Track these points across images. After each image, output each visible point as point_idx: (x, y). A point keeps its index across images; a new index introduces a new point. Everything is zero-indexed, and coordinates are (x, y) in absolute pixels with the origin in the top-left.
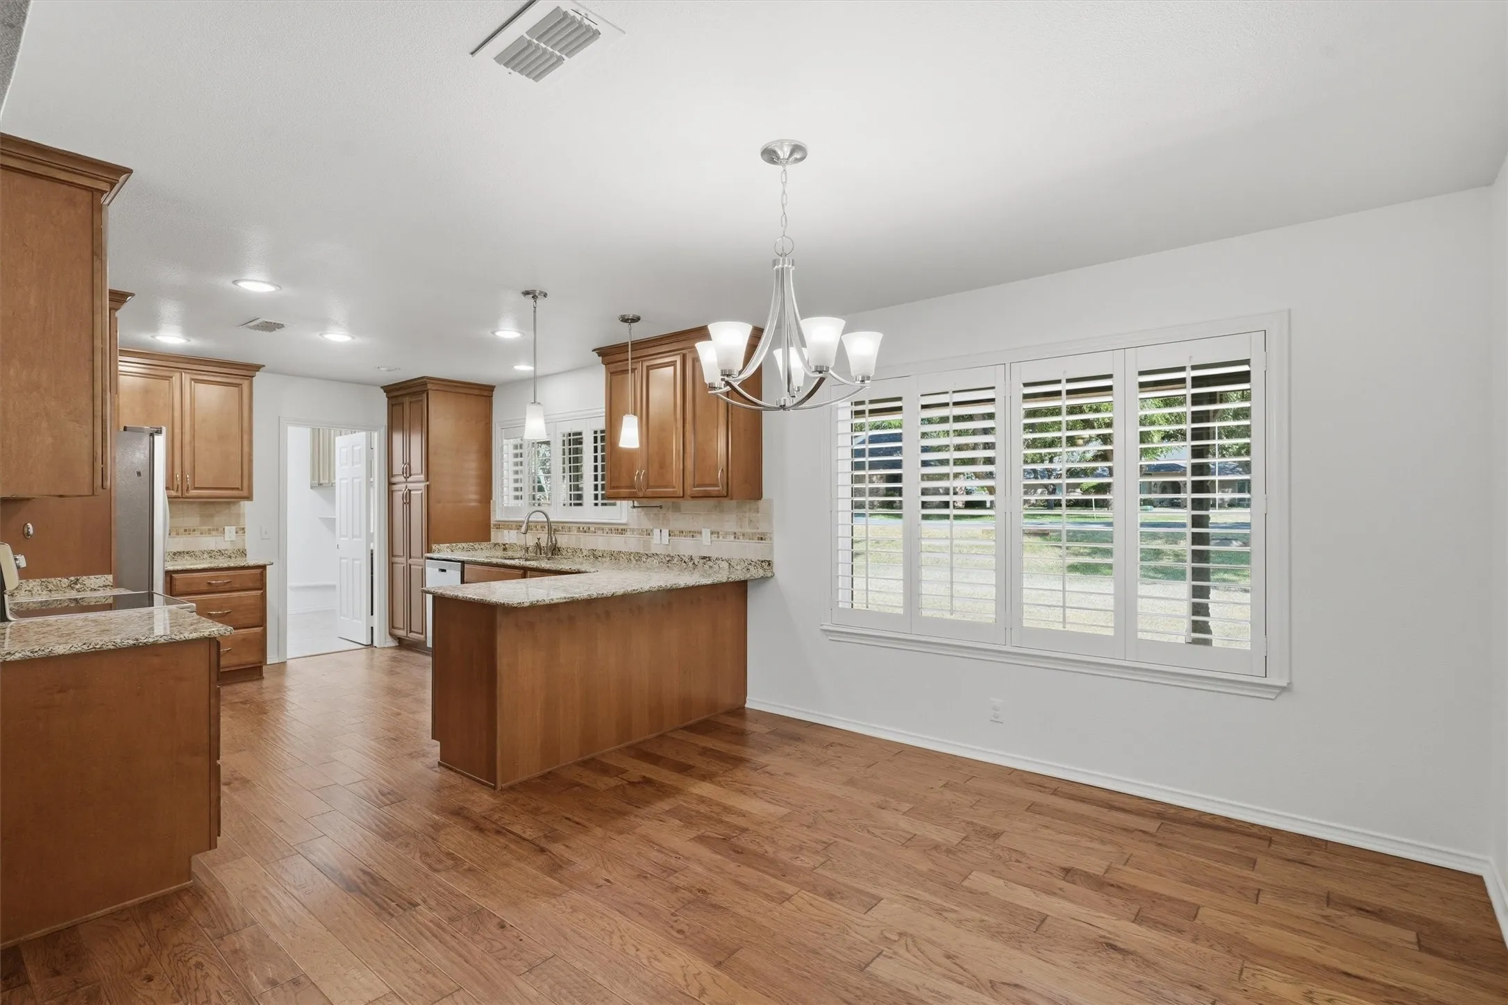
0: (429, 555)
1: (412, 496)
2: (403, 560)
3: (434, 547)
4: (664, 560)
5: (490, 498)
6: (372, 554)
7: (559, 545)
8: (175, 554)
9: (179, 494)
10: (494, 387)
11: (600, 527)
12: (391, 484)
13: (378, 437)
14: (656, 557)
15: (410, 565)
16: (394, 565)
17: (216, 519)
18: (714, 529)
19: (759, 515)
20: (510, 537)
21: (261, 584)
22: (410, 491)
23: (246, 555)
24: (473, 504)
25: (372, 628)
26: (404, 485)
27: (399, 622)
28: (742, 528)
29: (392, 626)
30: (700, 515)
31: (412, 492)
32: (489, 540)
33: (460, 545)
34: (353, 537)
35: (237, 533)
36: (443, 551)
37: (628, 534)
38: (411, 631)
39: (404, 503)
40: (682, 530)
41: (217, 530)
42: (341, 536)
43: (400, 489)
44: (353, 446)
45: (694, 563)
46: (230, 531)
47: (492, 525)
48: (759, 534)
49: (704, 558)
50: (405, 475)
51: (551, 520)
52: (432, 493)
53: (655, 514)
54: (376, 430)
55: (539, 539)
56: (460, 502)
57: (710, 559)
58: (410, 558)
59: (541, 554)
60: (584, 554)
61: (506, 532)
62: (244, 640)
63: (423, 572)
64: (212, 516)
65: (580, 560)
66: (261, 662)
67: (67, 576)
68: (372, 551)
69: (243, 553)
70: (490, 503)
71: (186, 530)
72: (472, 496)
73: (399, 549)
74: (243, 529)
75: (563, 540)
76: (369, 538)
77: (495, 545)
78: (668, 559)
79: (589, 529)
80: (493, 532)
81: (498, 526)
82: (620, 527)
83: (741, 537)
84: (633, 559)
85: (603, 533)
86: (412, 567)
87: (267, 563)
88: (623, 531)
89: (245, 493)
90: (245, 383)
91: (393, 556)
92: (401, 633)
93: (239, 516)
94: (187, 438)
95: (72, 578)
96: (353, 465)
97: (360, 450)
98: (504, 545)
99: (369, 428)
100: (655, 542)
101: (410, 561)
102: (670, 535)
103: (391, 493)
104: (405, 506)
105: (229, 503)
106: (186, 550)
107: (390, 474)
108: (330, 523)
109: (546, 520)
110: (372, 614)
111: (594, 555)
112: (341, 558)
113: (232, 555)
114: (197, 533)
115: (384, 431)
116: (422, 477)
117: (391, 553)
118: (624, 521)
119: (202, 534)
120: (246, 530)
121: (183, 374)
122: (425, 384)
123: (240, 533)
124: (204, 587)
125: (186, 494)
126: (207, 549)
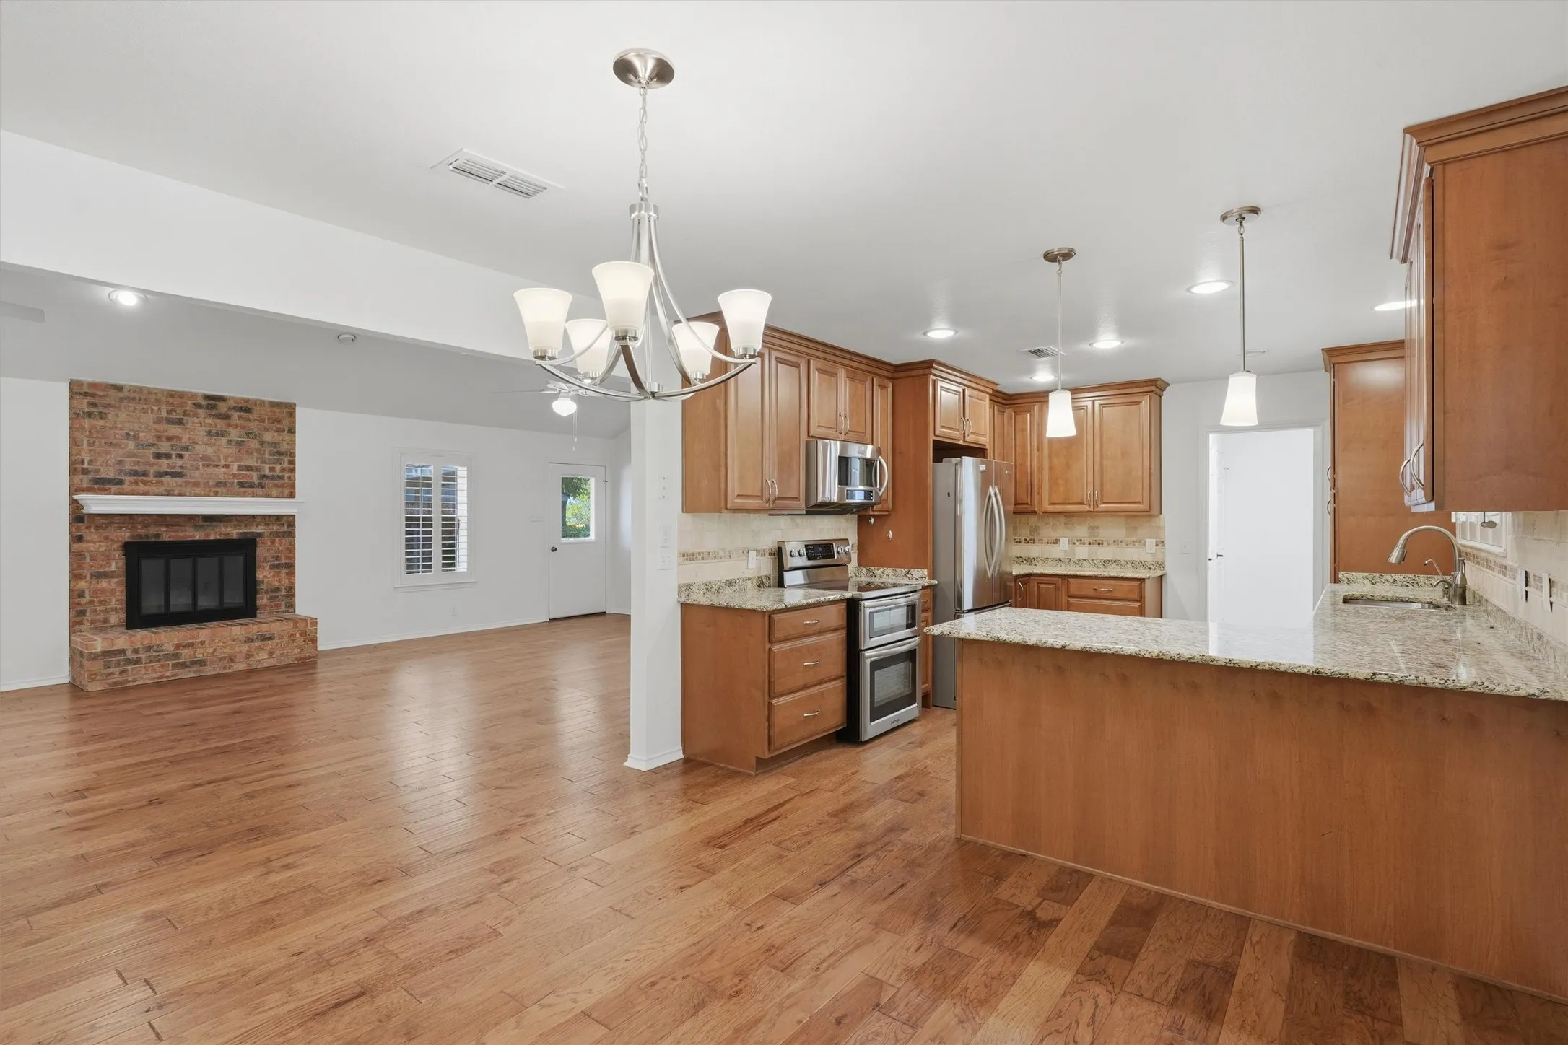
3: (1342, 575)
8: (1105, 562)
9: (1091, 508)
17: (1140, 532)
21: (1139, 597)
23: (1164, 567)
35: (1157, 545)
41: (1140, 542)
46: (1150, 542)
54: (1318, 425)
64: (1136, 528)
67: (904, 568)
69: (1161, 566)
71: (1114, 541)
74: (1163, 541)
89: (1156, 509)
90: (1155, 401)
93: (1160, 528)
95: (906, 570)
113: (1151, 566)
114: (1124, 544)
119: (1127, 545)
120: (1166, 542)
121: (1094, 401)
123: (1160, 545)
124: (1091, 593)
125: (1096, 509)
126: (1130, 559)
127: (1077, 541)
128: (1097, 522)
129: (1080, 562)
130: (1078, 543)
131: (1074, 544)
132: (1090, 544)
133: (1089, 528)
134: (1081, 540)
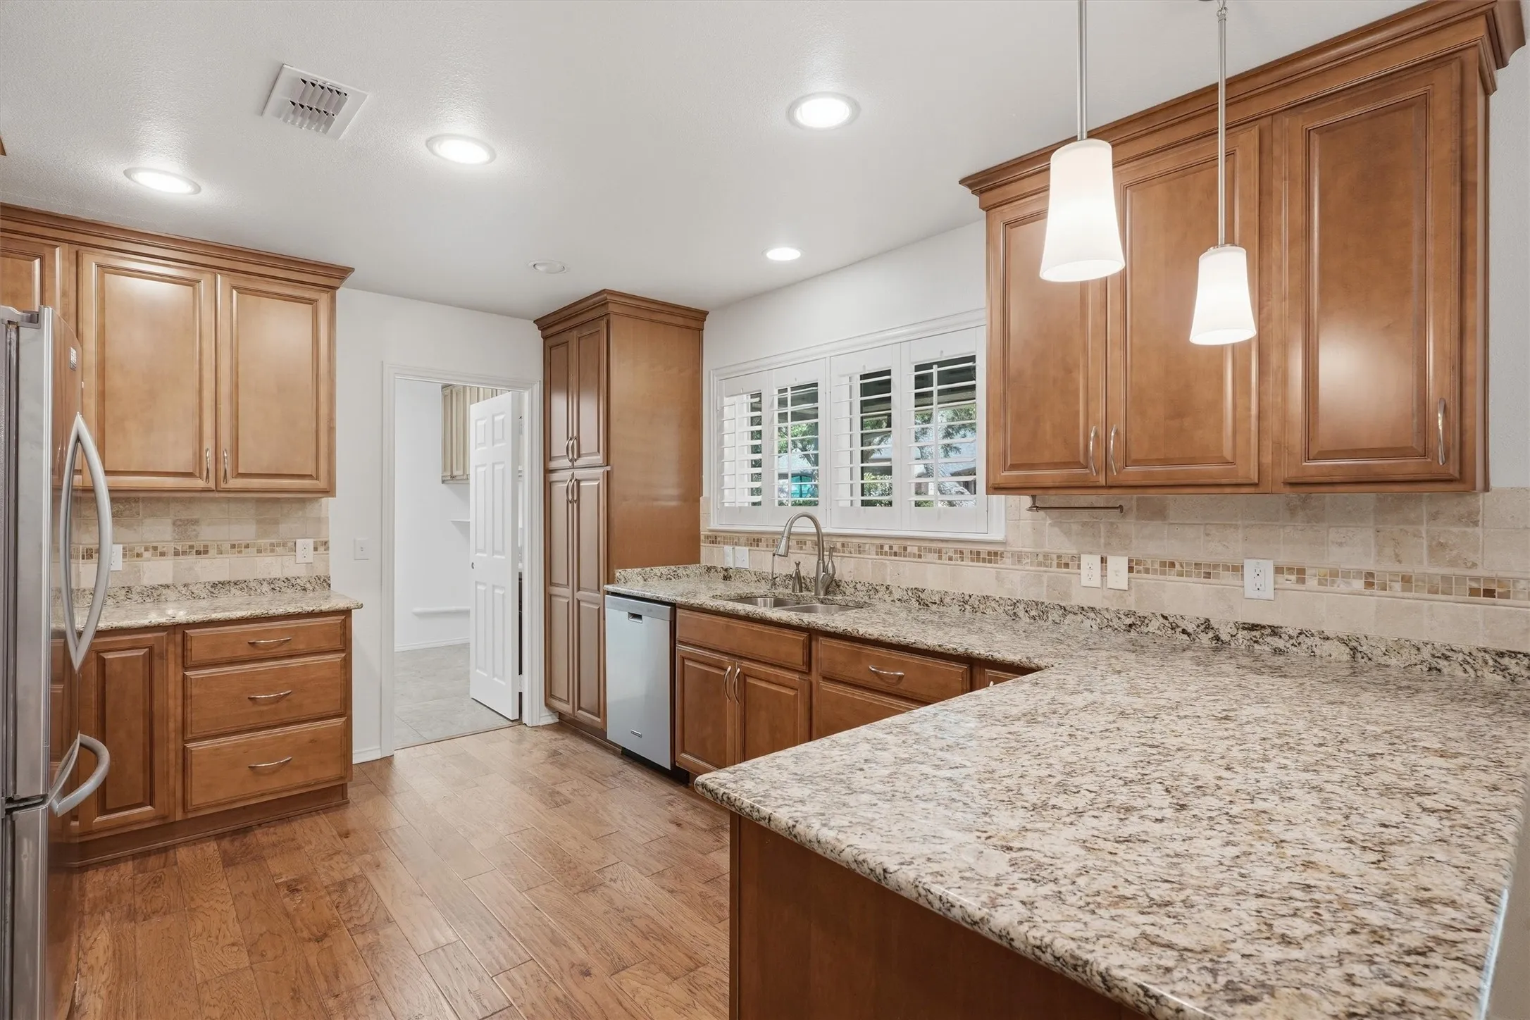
0: (611, 588)
1: (583, 492)
2: (566, 592)
3: (619, 573)
4: (1115, 623)
5: (699, 491)
6: (520, 579)
7: (837, 577)
8: (214, 585)
9: (212, 485)
10: (705, 313)
11: (933, 548)
12: (548, 471)
13: (531, 398)
14: (1092, 615)
15: (579, 601)
16: (553, 599)
17: (284, 528)
18: (1284, 560)
19: (1479, 530)
20: (736, 557)
21: (344, 643)
22: (578, 481)
23: (329, 585)
24: (673, 504)
25: (520, 694)
26: (568, 474)
27: (561, 689)
28: (1400, 562)
29: (549, 693)
30: (1236, 527)
31: (582, 484)
32: (699, 562)
33: (658, 570)
34: (494, 552)
35: (316, 549)
36: (632, 580)
37: (1007, 561)
38: (580, 708)
39: (568, 501)
40: (1168, 559)
41: (284, 545)
42: (477, 551)
43: (562, 480)
44: (493, 417)
45: (1217, 638)
46: (305, 546)
47: (702, 538)
48: (1472, 579)
49: (1253, 627)
50: (571, 457)
51: (824, 531)
52: (615, 486)
53: (1084, 524)
54: (526, 389)
55: (798, 564)
56: (656, 500)
57: (1275, 631)
58: (579, 589)
59: (801, 591)
60: (896, 596)
61: (728, 549)
62: (312, 741)
63: (601, 615)
64: (276, 522)
65: (888, 606)
66: (342, 778)
68: (520, 574)
69: (325, 582)
70: (699, 501)
71: (233, 546)
72: (668, 490)
73: (560, 574)
74: (326, 543)
75: (845, 568)
76: (517, 554)
77: (709, 569)
78: (1128, 621)
79: (905, 549)
80: (705, 549)
81: (714, 539)
82: (984, 548)
83: (1398, 586)
84: (1021, 613)
85: (940, 558)
86: (582, 604)
87: (352, 606)
88: (993, 556)
89: (322, 484)
90: (323, 299)
91: (551, 584)
92: (566, 708)
93: (319, 520)
94: (225, 389)
96: (493, 444)
97: (503, 420)
98: (726, 570)
99: (516, 385)
100: (1085, 582)
101: (578, 595)
102: (1131, 569)
103: (548, 487)
104: (570, 505)
105: (303, 501)
106: (233, 579)
107: (547, 455)
108: (464, 527)
109: (814, 530)
110: (520, 673)
111: (919, 600)
112: (477, 583)
113: (308, 585)
114: (253, 550)
115: (537, 388)
116: (599, 459)
117: (548, 580)
118: (999, 537)
119: (259, 551)
120: (331, 545)
121: (219, 276)
122: (605, 304)
123: (321, 549)
124: (243, 651)
125: (223, 485)
126: (267, 577)
127: (146, 549)
128: (195, 512)
129: (154, 594)
130: (147, 555)
131: (138, 555)
132: (177, 553)
133: (174, 524)
134: (155, 548)
